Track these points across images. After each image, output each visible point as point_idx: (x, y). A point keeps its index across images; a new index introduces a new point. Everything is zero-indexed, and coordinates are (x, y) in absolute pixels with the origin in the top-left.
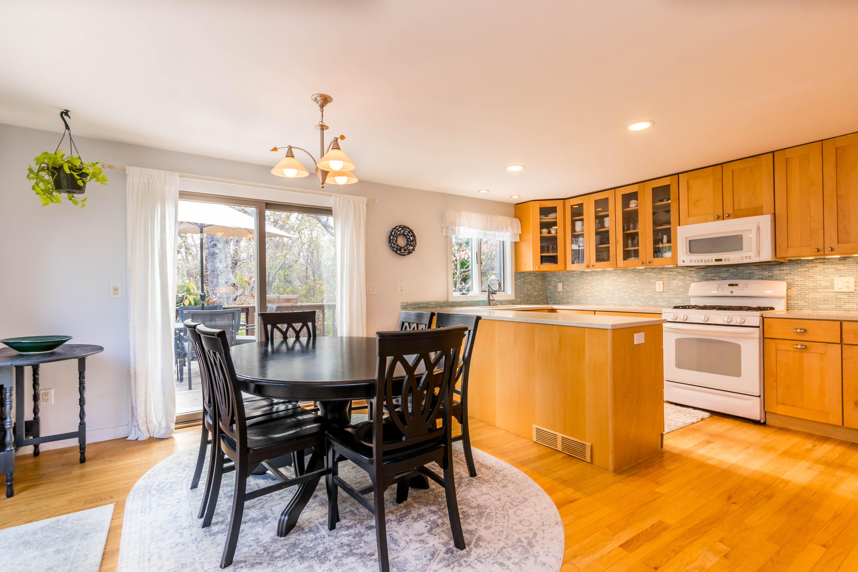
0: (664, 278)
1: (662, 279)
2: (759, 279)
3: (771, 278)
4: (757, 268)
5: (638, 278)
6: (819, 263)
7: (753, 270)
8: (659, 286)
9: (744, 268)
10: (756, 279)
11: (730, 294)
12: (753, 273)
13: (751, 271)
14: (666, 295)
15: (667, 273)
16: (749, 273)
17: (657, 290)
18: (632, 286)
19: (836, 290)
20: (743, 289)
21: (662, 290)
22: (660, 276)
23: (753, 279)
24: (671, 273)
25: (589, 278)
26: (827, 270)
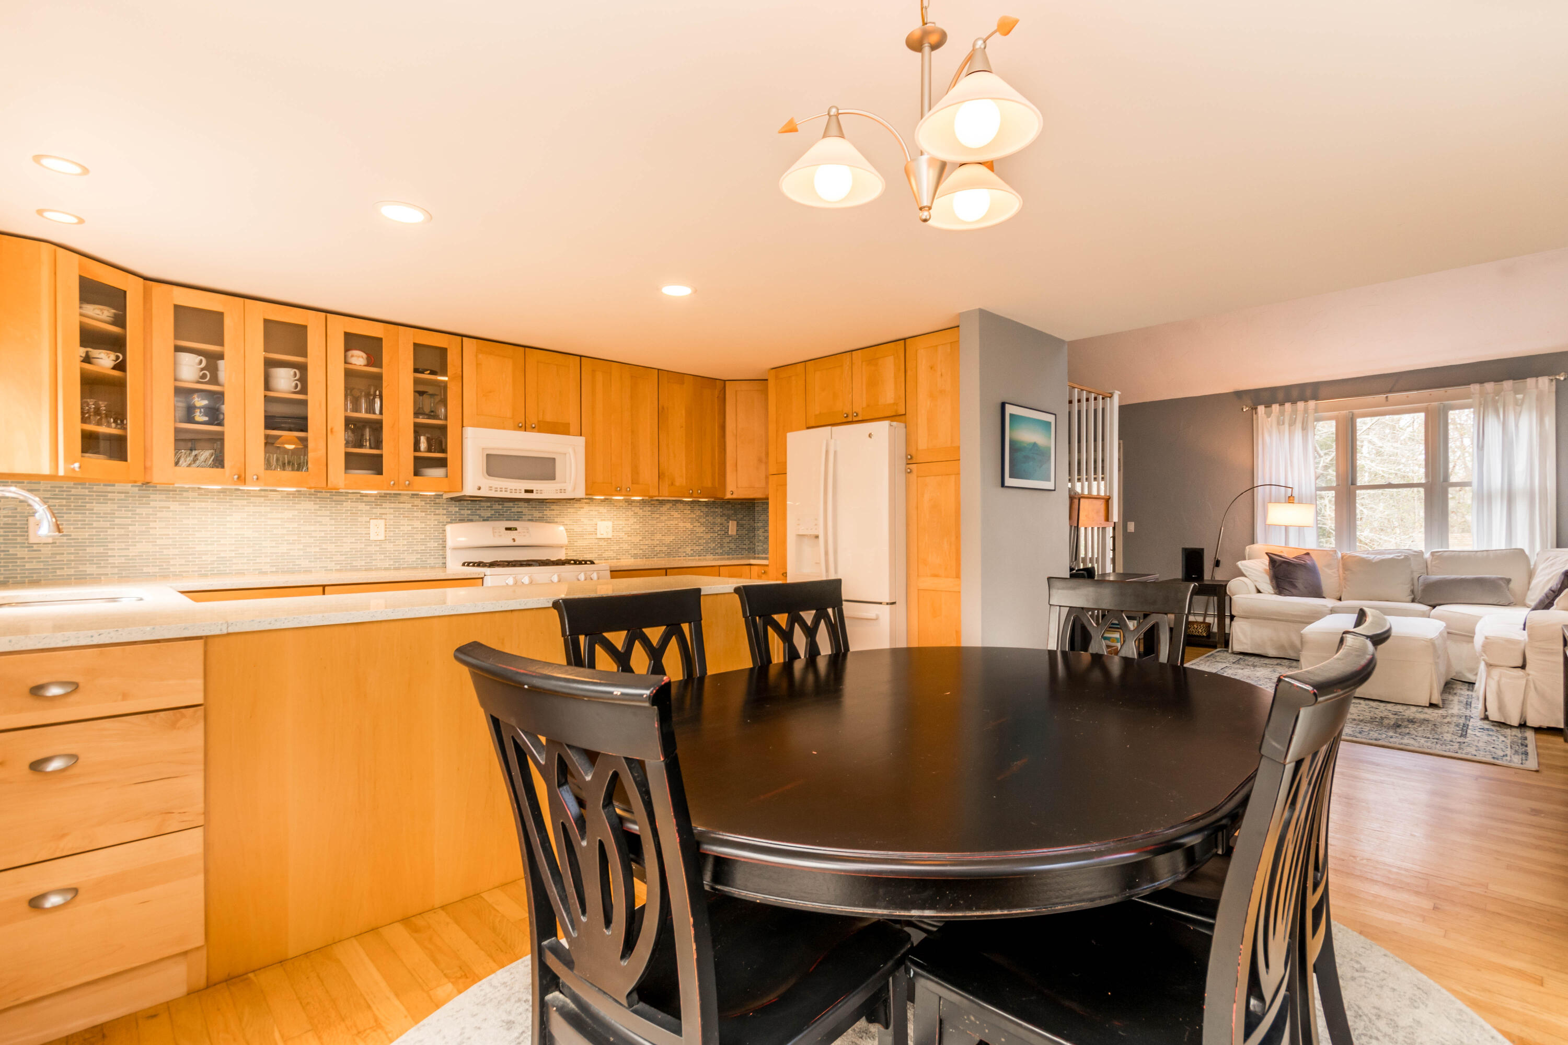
0: (386, 514)
1: (384, 516)
2: (529, 520)
3: (541, 519)
4: (526, 505)
5: (328, 513)
6: (586, 503)
7: (522, 507)
8: (377, 529)
9: (511, 504)
10: (524, 520)
11: (512, 543)
12: (522, 512)
13: (520, 510)
14: (389, 547)
15: (392, 505)
16: (517, 512)
17: (373, 537)
18: (312, 528)
19: (599, 536)
20: (525, 536)
21: (382, 537)
22: (378, 511)
23: (522, 520)
24: (402, 505)
25: (174, 506)
26: (591, 513)
